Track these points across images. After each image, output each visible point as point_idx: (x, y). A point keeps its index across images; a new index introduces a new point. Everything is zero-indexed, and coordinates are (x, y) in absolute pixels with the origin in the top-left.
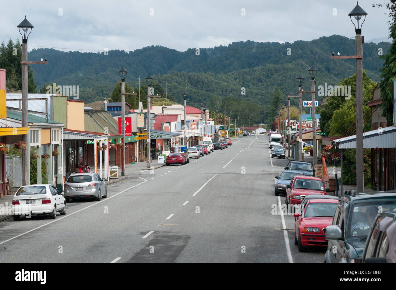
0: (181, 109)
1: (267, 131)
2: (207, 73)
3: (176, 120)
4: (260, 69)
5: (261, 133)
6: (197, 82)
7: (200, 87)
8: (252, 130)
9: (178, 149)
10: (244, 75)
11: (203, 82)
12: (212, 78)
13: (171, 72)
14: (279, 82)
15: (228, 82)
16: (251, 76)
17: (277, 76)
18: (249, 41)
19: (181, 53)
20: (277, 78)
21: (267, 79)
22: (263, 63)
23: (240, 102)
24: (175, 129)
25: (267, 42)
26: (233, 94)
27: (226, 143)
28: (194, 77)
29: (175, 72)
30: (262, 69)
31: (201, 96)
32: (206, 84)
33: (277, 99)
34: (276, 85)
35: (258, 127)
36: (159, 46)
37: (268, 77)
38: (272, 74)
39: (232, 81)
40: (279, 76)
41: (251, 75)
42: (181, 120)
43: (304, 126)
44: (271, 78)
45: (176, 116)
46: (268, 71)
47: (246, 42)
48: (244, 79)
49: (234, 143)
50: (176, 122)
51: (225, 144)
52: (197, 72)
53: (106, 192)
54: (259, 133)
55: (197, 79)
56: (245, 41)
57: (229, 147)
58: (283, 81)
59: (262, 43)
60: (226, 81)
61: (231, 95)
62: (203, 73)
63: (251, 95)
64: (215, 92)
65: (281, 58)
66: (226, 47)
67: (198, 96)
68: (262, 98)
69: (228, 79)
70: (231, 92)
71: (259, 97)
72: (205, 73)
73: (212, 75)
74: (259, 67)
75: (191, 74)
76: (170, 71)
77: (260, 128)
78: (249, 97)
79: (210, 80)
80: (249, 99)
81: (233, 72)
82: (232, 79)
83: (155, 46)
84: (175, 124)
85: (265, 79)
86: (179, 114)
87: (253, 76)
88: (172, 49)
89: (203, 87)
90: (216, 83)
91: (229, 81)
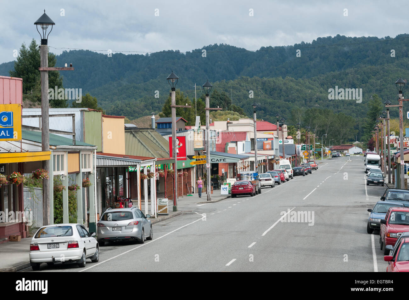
0: (251, 125)
1: (363, 151)
2: (286, 78)
3: (245, 139)
4: (353, 71)
5: (355, 154)
6: (274, 89)
7: (277, 96)
8: (344, 150)
9: (246, 176)
10: (333, 79)
11: (281, 90)
12: (292, 84)
13: (239, 77)
14: (378, 87)
15: (312, 89)
16: (341, 81)
17: (375, 80)
18: (338, 35)
19: (252, 53)
20: (376, 83)
21: (363, 85)
22: (357, 64)
23: (328, 114)
24: (243, 151)
25: (362, 37)
26: (319, 104)
27: (310, 167)
28: (270, 83)
29: (244, 77)
30: (356, 71)
31: (279, 108)
32: (284, 91)
33: (375, 110)
34: (374, 91)
35: (351, 146)
36: (224, 44)
37: (364, 82)
38: (369, 78)
39: (318, 87)
40: (378, 80)
41: (342, 79)
42: (251, 139)
43: (408, 144)
44: (368, 82)
45: (245, 133)
46: (363, 74)
47: (335, 37)
48: (333, 84)
49: (320, 167)
50: (244, 142)
51: (308, 169)
52: (273, 77)
53: (151, 232)
54: (353, 153)
55: (273, 85)
56: (333, 37)
57: (313, 172)
58: (382, 87)
59: (355, 38)
60: (310, 88)
61: (316, 105)
62: (281, 78)
63: (342, 105)
64: (296, 102)
65: (380, 57)
66: (310, 44)
67: (274, 108)
68: (356, 109)
69: (313, 85)
70: (317, 101)
71: (352, 108)
72: (283, 78)
73: (292, 81)
74: (352, 69)
75: (265, 79)
76: (239, 76)
77: (354, 147)
78: (339, 108)
79: (289, 87)
80: (340, 110)
81: (319, 77)
82: (318, 85)
83: (218, 45)
84: (244, 144)
85: (360, 84)
86: (248, 132)
87: (344, 81)
88: (241, 48)
89: (280, 96)
90: (298, 90)
91: (314, 87)
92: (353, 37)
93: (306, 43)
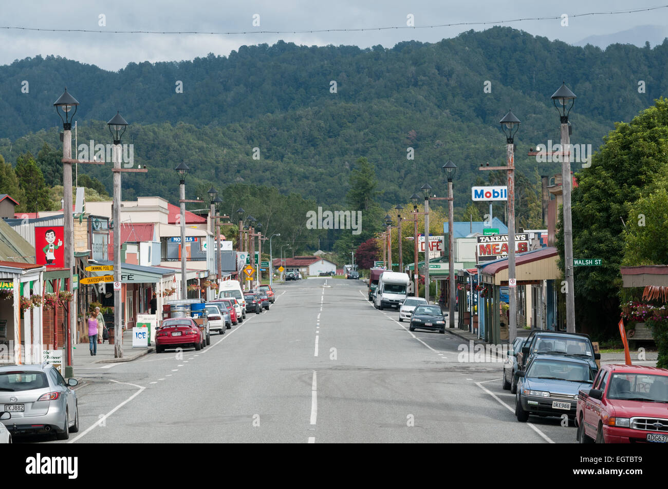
2: (178, 125)
4: (311, 113)
5: (322, 275)
6: (154, 146)
7: (161, 160)
8: (299, 267)
9: (181, 309)
10: (270, 128)
11: (168, 148)
12: (191, 137)
13: (86, 122)
14: (360, 146)
15: (230, 147)
16: (288, 131)
17: (355, 132)
18: (281, 42)
19: (111, 74)
20: (356, 136)
21: (329, 140)
22: (317, 99)
23: (268, 197)
24: (149, 261)
25: (327, 47)
26: (242, 177)
27: (266, 297)
28: (146, 135)
29: (96, 122)
30: (316, 113)
31: (164, 183)
32: (174, 150)
33: (363, 187)
34: (353, 153)
35: (315, 259)
36: (55, 57)
37: (331, 134)
38: (341, 127)
39: (241, 144)
40: (360, 131)
41: (288, 129)
42: (161, 238)
43: (498, 249)
44: (339, 135)
45: (151, 225)
46: (330, 118)
47: (274, 45)
48: (271, 138)
51: (263, 300)
52: (151, 123)
54: (318, 274)
55: (151, 138)
56: (270, 45)
57: (271, 306)
58: (368, 145)
59: (314, 47)
60: (224, 145)
61: (238, 179)
62: (168, 125)
63: (288, 180)
64: (198, 172)
65: (363, 86)
66: (224, 58)
67: (155, 183)
68: (316, 188)
69: (231, 139)
70: (238, 171)
71: (309, 184)
72: (172, 125)
73: (190, 130)
74: (310, 108)
75: (137, 126)
76: (84, 120)
77: (320, 262)
78: (283, 184)
79: (185, 142)
80: (285, 188)
81: (242, 123)
82: (241, 139)
83: (44, 57)
85: (325, 139)
86: (156, 223)
87: (293, 132)
88: (88, 65)
89: (167, 161)
90: (201, 149)
91: (234, 143)
92: (310, 46)
93: (217, 57)
